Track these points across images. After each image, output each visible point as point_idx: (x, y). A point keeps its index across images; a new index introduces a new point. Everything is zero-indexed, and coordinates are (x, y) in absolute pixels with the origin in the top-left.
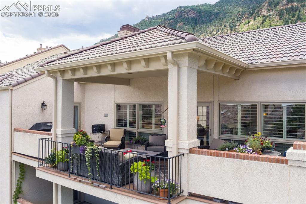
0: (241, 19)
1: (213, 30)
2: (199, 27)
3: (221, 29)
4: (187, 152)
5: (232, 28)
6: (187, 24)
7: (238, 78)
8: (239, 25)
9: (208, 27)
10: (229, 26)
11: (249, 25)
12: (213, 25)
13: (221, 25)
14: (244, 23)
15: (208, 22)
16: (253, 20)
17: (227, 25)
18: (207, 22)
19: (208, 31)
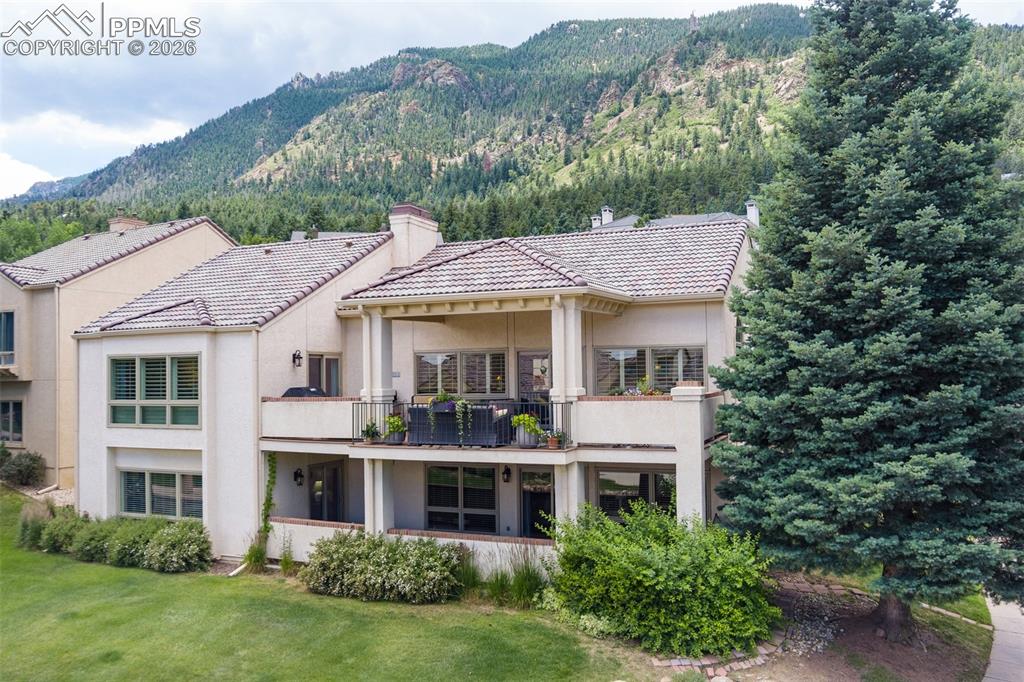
0: (597, 99)
1: (514, 129)
2: (468, 118)
3: (539, 126)
4: (576, 399)
5: (570, 125)
6: (431, 106)
7: (621, 315)
8: (592, 118)
9: (496, 118)
10: (562, 118)
11: (620, 120)
12: (513, 114)
13: (537, 113)
14: (605, 112)
15: (496, 102)
16: (632, 104)
17: (555, 116)
18: (494, 105)
19: (499, 130)
